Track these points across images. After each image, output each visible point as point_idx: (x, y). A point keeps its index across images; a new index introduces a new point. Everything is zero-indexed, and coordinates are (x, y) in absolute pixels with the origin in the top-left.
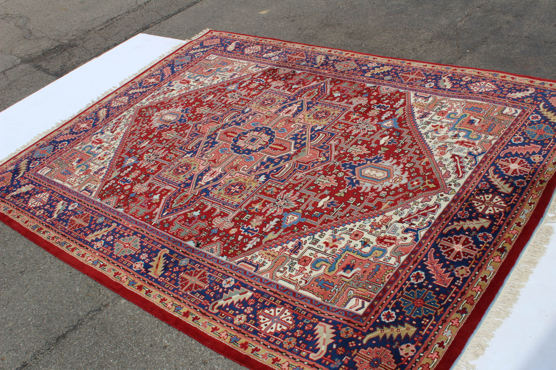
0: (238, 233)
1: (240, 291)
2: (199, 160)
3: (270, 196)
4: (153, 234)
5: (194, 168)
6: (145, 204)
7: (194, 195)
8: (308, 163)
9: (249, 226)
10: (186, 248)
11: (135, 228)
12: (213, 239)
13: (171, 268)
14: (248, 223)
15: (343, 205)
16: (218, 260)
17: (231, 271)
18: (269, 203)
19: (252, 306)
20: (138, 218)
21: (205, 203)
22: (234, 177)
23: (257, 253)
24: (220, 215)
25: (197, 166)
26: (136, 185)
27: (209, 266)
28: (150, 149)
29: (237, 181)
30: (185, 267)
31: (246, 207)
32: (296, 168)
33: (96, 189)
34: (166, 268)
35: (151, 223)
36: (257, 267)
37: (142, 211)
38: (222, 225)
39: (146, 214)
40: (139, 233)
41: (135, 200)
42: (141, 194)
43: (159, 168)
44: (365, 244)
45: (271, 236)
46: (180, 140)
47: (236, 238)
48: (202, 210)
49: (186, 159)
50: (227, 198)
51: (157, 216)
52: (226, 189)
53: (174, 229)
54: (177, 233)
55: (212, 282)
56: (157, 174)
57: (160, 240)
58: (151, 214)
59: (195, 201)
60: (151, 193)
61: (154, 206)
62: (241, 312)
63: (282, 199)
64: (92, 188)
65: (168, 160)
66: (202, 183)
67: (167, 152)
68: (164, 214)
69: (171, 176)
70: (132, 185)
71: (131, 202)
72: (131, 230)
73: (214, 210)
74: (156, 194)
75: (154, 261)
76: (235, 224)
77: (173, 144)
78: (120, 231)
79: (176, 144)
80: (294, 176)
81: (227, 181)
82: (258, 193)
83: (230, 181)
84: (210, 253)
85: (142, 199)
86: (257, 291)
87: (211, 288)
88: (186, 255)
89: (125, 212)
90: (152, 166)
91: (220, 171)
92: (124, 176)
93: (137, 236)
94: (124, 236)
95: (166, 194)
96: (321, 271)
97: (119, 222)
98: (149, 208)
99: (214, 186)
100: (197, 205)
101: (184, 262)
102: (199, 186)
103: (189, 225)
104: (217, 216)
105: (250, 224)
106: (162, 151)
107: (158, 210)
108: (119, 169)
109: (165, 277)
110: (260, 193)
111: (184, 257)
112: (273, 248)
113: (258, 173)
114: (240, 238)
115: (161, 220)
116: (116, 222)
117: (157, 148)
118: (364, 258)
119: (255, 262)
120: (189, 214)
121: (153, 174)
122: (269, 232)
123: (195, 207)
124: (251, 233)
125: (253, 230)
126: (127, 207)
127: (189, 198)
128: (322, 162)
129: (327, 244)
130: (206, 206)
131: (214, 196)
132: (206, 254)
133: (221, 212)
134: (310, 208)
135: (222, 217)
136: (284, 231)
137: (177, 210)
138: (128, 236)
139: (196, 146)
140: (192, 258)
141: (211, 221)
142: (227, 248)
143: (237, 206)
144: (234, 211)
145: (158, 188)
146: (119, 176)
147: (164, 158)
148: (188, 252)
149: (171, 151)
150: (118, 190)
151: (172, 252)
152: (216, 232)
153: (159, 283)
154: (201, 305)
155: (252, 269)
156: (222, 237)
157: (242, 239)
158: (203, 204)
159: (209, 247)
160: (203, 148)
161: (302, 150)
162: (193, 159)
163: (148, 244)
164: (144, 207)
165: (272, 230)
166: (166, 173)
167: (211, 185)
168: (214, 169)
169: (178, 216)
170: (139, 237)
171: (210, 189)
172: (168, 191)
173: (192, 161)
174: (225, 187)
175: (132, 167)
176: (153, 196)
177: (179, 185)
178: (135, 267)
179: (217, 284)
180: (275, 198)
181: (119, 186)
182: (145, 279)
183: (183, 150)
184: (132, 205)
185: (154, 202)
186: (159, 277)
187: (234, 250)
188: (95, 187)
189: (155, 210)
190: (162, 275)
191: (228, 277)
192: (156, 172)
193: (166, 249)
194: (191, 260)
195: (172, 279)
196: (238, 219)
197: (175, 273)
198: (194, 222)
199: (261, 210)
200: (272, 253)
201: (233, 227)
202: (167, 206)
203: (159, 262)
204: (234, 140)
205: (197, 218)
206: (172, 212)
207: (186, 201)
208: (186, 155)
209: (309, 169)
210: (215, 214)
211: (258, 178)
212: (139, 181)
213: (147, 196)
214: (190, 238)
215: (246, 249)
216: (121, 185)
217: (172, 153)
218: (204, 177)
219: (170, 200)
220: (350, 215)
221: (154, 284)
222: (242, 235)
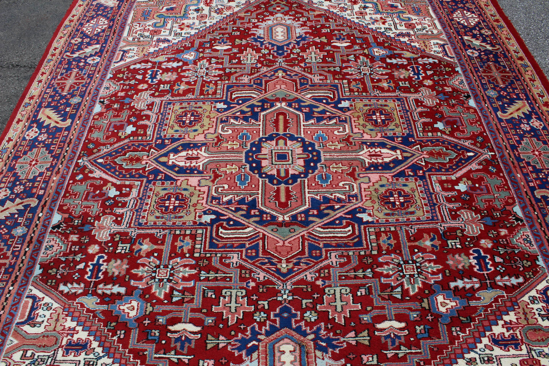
0: (427, 77)
1: (470, 43)
2: (364, 194)
3: (363, 83)
4: (501, 141)
5: (382, 186)
6: (482, 190)
7: (422, 147)
8: (295, 81)
9: (411, 75)
10: (480, 103)
11: (515, 167)
12: (451, 90)
13: (507, 99)
14: (410, 79)
15: (336, 32)
16: (464, 72)
17: (463, 57)
18: (372, 80)
19: (472, 32)
20: (504, 177)
21: (420, 129)
22: (362, 132)
23: (432, 53)
24: (422, 105)
25: (377, 186)
26: (471, 234)
27: (475, 74)
28: (395, 300)
29: (367, 124)
30: (494, 89)
31: (394, 91)
32: (308, 86)
33: (533, 293)
34: (512, 102)
35: (494, 156)
36: (443, 46)
37: (493, 182)
38: (431, 97)
39: (491, 173)
40: (515, 155)
41: (491, 209)
42: (477, 211)
43: (419, 235)
44: (365, 7)
45: (408, 55)
46: (342, 265)
47: (432, 75)
48: (431, 124)
49: (376, 213)
50: (396, 115)
51: (482, 158)
52: (386, 126)
53: (476, 129)
54: (476, 122)
55: (484, 63)
56: (431, 226)
57: (498, 129)
58: (485, 170)
59: (427, 141)
60: (463, 201)
61: (475, 176)
62: (481, 35)
63: (360, 73)
64: (541, 305)
65: (395, 235)
66: (398, 155)
67: (380, 260)
68: (471, 154)
69: (419, 203)
70: (475, 241)
71: (497, 210)
72: (521, 168)
73: (421, 114)
74: (459, 191)
75: (518, 116)
76: (419, 87)
77: (355, 270)
78: (536, 179)
79: (355, 262)
80: (321, 82)
81: (373, 133)
82: (368, 94)
83: (371, 130)
84: (465, 82)
85: (480, 202)
86: (459, 35)
87: (488, 60)
88: (485, 98)
89: (514, 202)
90: (423, 250)
91: (366, 150)
92: (476, 275)
93: (519, 154)
94: (534, 167)
95: (447, 181)
96: (409, 16)
97: (529, 193)
98: (482, 179)
99: (392, 139)
100: (430, 134)
101: (492, 93)
102: (405, 154)
103: (458, 119)
104: (425, 106)
105: (409, 77)
106: (384, 270)
107: (474, 166)
108: (473, 303)
109: (517, 95)
110: (367, 92)
111: (489, 97)
112: (418, 47)
113: (339, 113)
114: (429, 73)
115: (481, 150)
116: (534, 196)
117: (384, 287)
118: (378, 4)
119: (441, 49)
120: (447, 132)
121: (436, 231)
122: (404, 58)
123: (435, 134)
124: (418, 69)
125: (413, 70)
126: (508, 208)
127: (429, 148)
128: (285, 71)
129: (384, 23)
130: (425, 124)
131: (405, 129)
132: (469, 84)
133: (418, 106)
134: (357, 47)
135: (422, 102)
136: (396, 50)
137: (455, 146)
138: (528, 164)
139: (341, 223)
140: (482, 91)
141: (435, 106)
142: (448, 73)
143: (399, 100)
144: (406, 98)
145: (449, 200)
146: (484, 287)
147: (397, 249)
148: (481, 99)
149: (375, 252)
150: (502, 251)
151: (496, 110)
152: (442, 95)
153: (526, 95)
154: (505, 56)
155: (448, 47)
156: (442, 86)
157: (430, 70)
158: (424, 131)
159: (460, 87)
160: (335, 210)
161: (274, 98)
162: (369, 204)
163: (513, 135)
164: (486, 186)
165: (401, 58)
166: (419, 213)
167: (394, 144)
168: (367, 161)
169: (460, 139)
170: (517, 151)
171: (400, 139)
172: (441, 182)
173: (373, 202)
174: (385, 128)
175: (452, 285)
176: (466, 193)
177: (422, 178)
178: (541, 125)
179: (481, 59)
180: (363, 78)
181: (498, 259)
182: (537, 109)
183: (360, 236)
184: (498, 204)
185: (470, 183)
186: (522, 100)
187: (445, 67)
188: (533, 300)
189: (477, 170)
190: (519, 98)
191: (469, 56)
192: (428, 231)
193: (499, 117)
194: (485, 90)
195: (514, 89)
196: (412, 90)
197: (506, 91)
198: (451, 119)
199: (386, 79)
200: (423, 45)
201: (425, 86)
202: (459, 164)
203: (514, 112)
204: (294, 181)
205: (444, 121)
206: (462, 148)
207: (437, 148)
208: (368, 222)
209: (303, 75)
210: (426, 110)
211: (348, 108)
212: (463, 239)
213: (472, 200)
214: (469, 108)
215: (436, 61)
216: (492, 259)
217: (379, 246)
218: (387, 160)
219: (451, 167)
220: (344, 23)
221: (531, 97)
222: (426, 74)
